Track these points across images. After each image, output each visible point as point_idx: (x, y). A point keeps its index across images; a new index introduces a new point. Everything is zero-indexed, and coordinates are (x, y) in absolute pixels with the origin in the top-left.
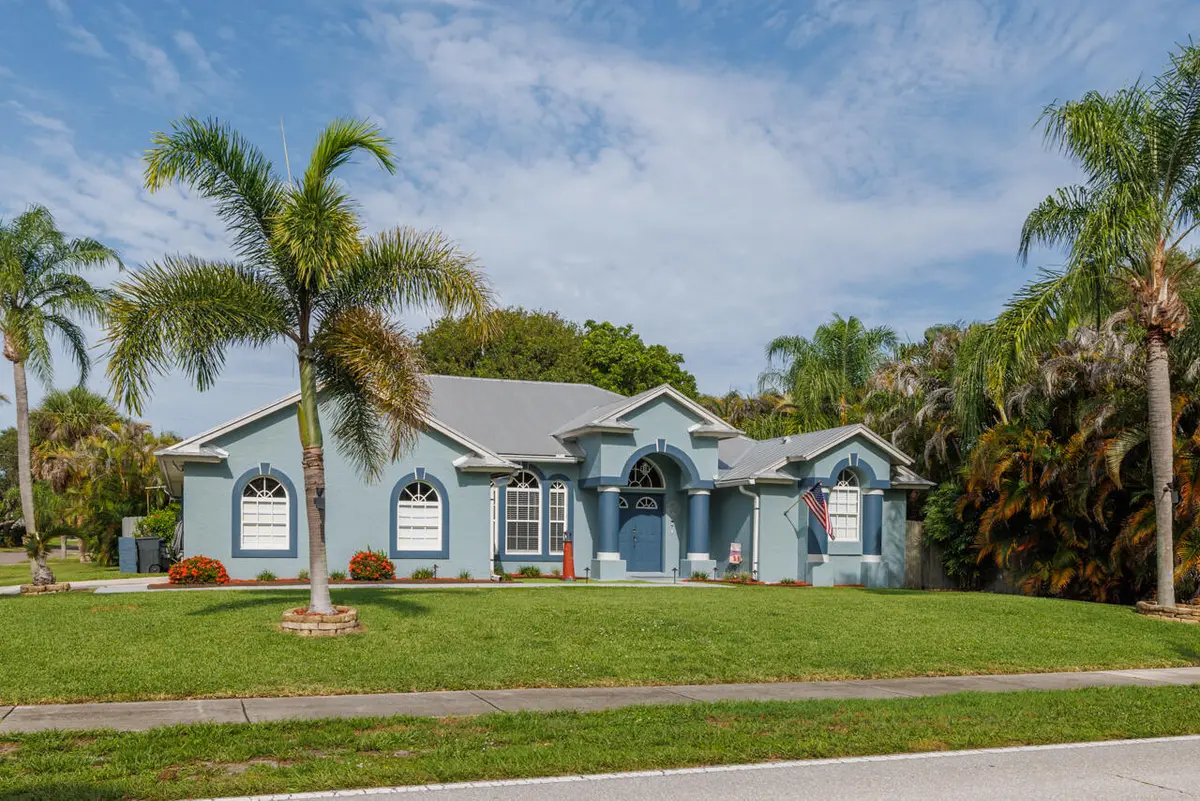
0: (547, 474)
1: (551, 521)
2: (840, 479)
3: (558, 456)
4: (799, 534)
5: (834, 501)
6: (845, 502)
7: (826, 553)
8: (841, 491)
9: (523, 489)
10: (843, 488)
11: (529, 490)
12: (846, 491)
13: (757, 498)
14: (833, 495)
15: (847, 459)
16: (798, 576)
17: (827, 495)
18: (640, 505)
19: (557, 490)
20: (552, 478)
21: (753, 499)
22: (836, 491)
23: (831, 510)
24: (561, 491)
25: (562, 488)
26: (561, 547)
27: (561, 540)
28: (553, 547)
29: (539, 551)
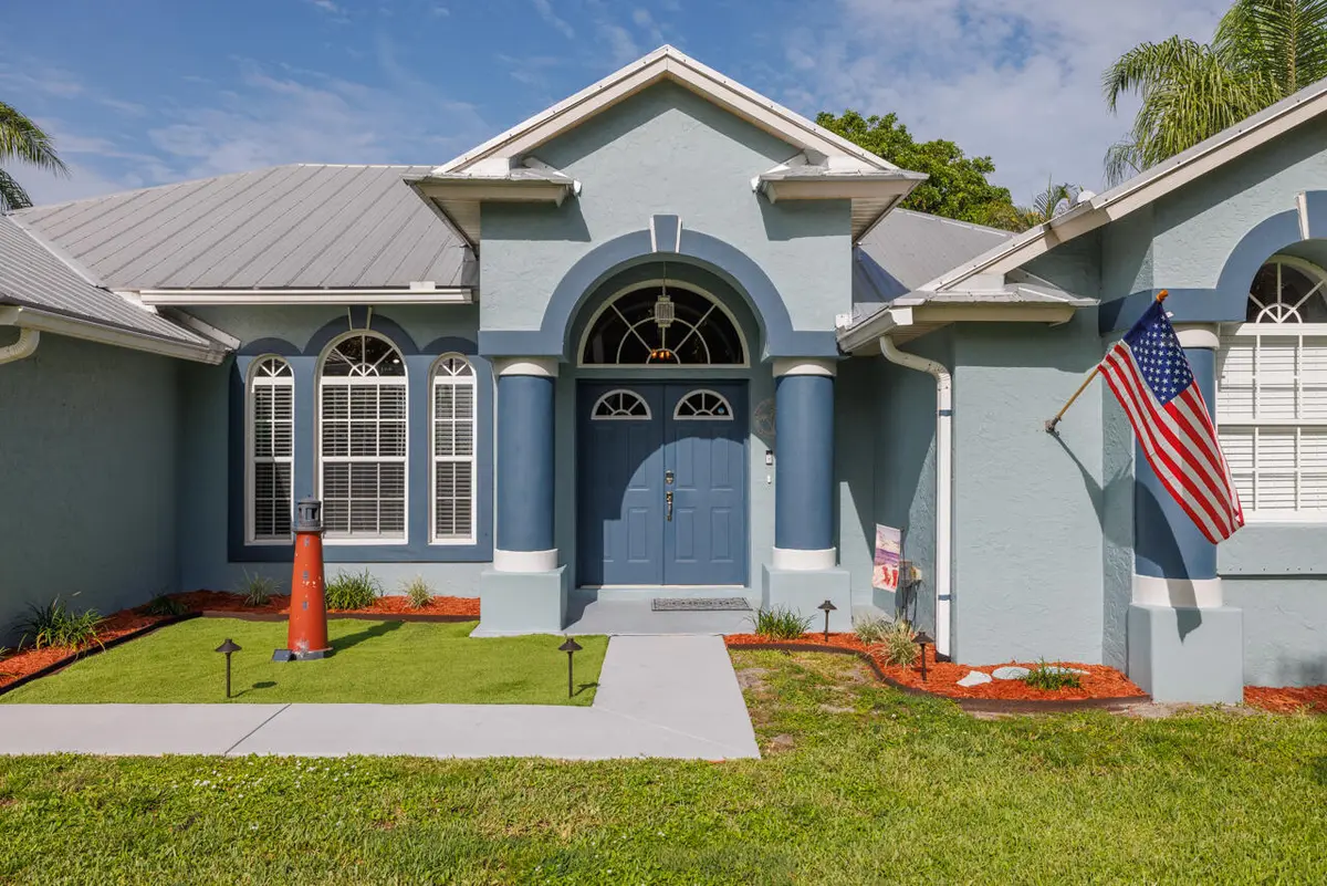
0: (423, 337)
1: (435, 459)
2: (1268, 298)
3: (415, 287)
4: (1101, 500)
5: (1245, 379)
6: (1288, 379)
7: (1208, 571)
8: (1269, 341)
9: (364, 380)
10: (1279, 328)
11: (380, 380)
12: (1291, 341)
13: (944, 380)
14: (1237, 357)
15: (1295, 214)
16: (1106, 648)
17: (1211, 359)
18: (685, 410)
19: (453, 379)
20: (436, 348)
21: (931, 381)
22: (1249, 341)
23: (1227, 409)
24: (464, 380)
25: (467, 372)
26: (464, 528)
27: (464, 506)
28: (444, 528)
29: (401, 539)
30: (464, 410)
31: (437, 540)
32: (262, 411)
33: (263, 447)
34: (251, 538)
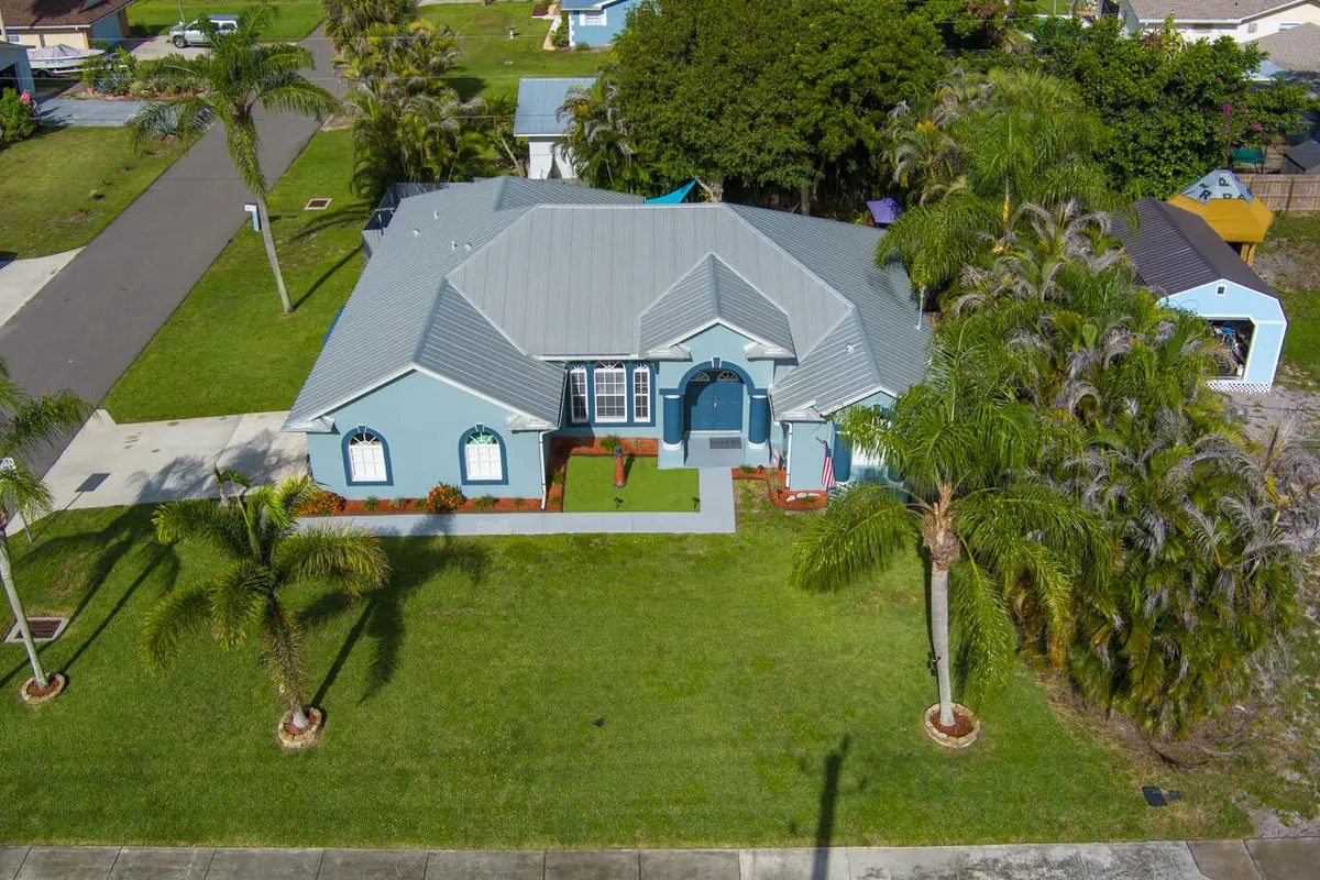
1: (636, 395)
9: (609, 370)
11: (615, 371)
13: (791, 425)
19: (641, 370)
24: (644, 371)
25: (645, 368)
26: (645, 415)
27: (645, 409)
28: (638, 415)
29: (624, 419)
30: (645, 380)
31: (636, 420)
32: (574, 381)
33: (576, 391)
34: (574, 420)
